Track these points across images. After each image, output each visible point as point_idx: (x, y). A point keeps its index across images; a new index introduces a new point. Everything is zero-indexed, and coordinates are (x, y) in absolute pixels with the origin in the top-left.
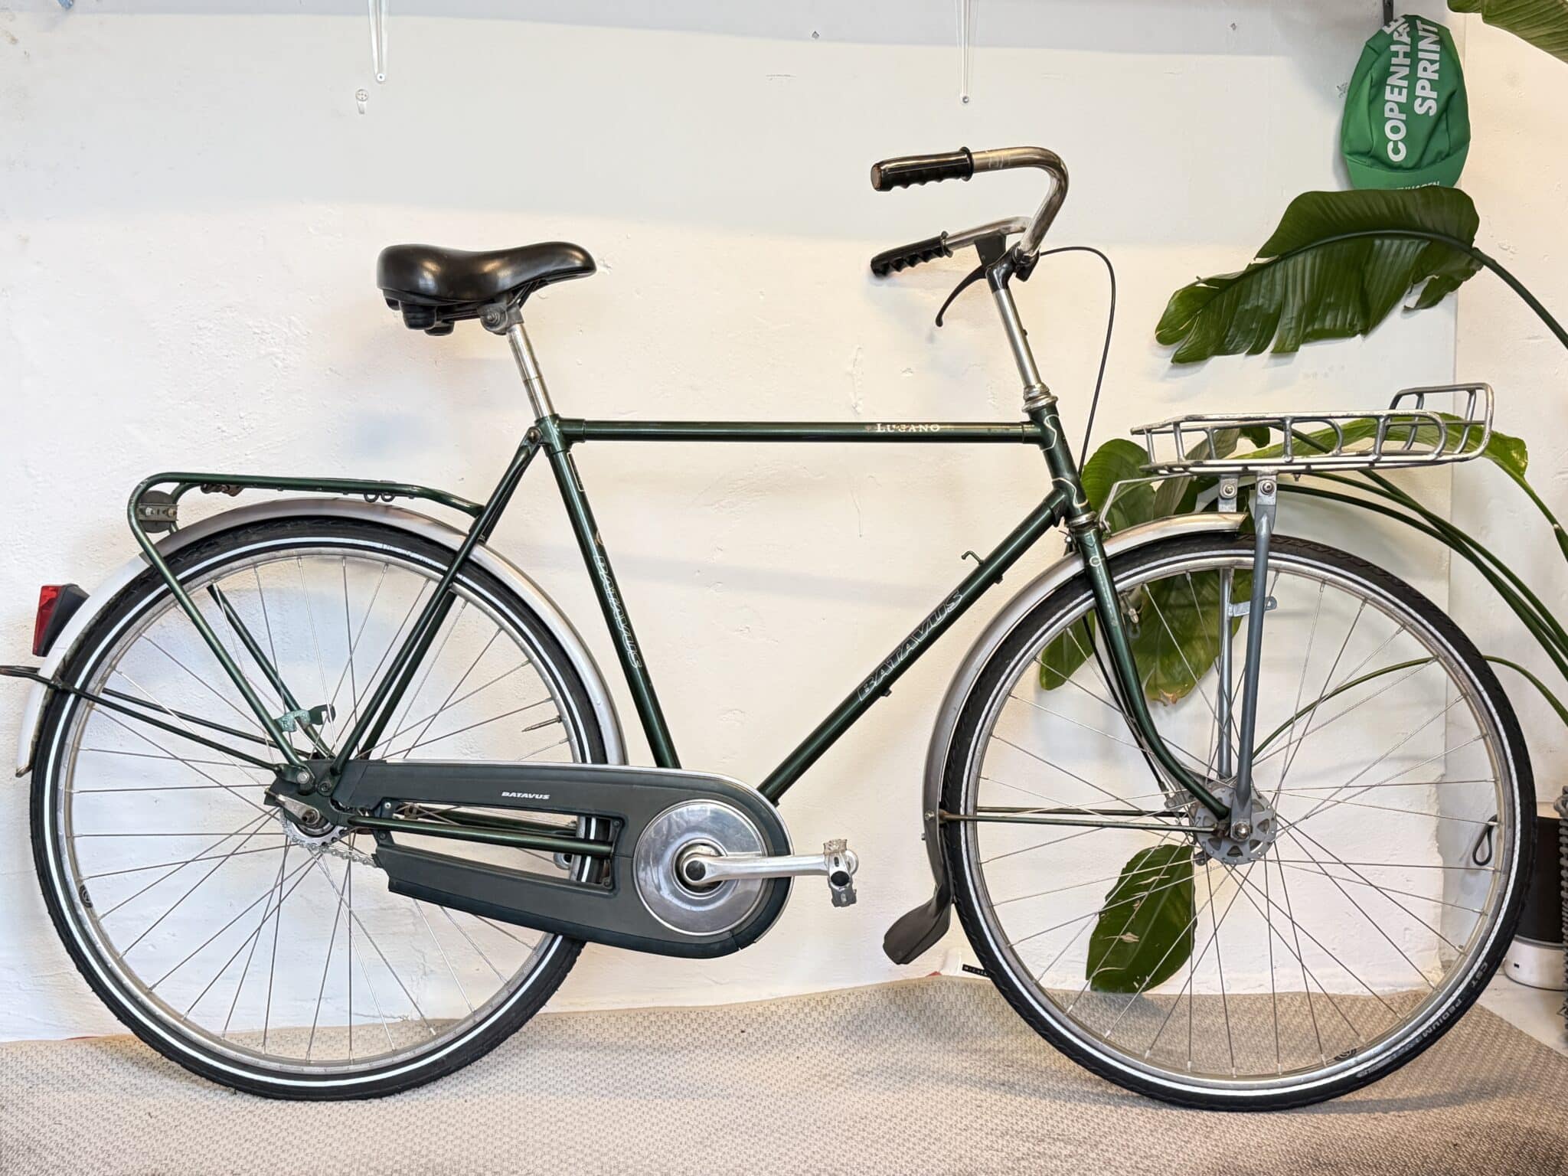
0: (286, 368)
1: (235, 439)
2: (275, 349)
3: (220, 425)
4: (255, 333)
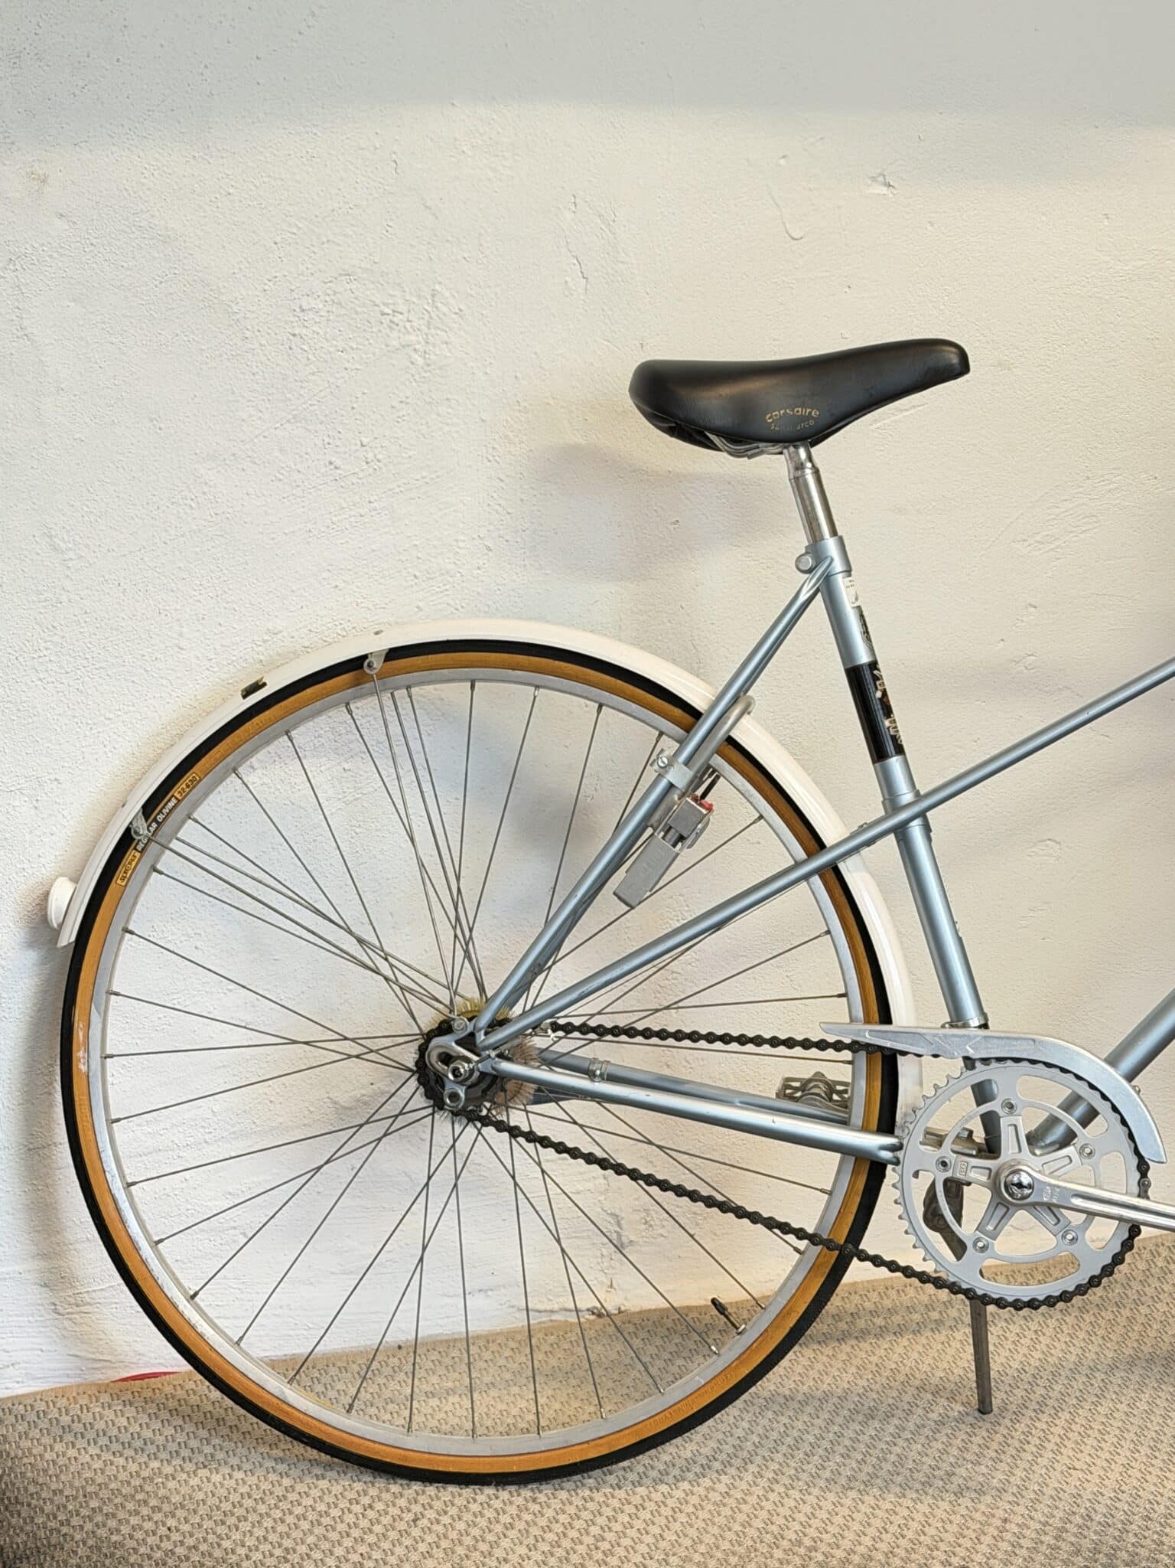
0: (428, 365)
1: (354, 481)
2: (413, 338)
3: (333, 459)
4: (383, 314)
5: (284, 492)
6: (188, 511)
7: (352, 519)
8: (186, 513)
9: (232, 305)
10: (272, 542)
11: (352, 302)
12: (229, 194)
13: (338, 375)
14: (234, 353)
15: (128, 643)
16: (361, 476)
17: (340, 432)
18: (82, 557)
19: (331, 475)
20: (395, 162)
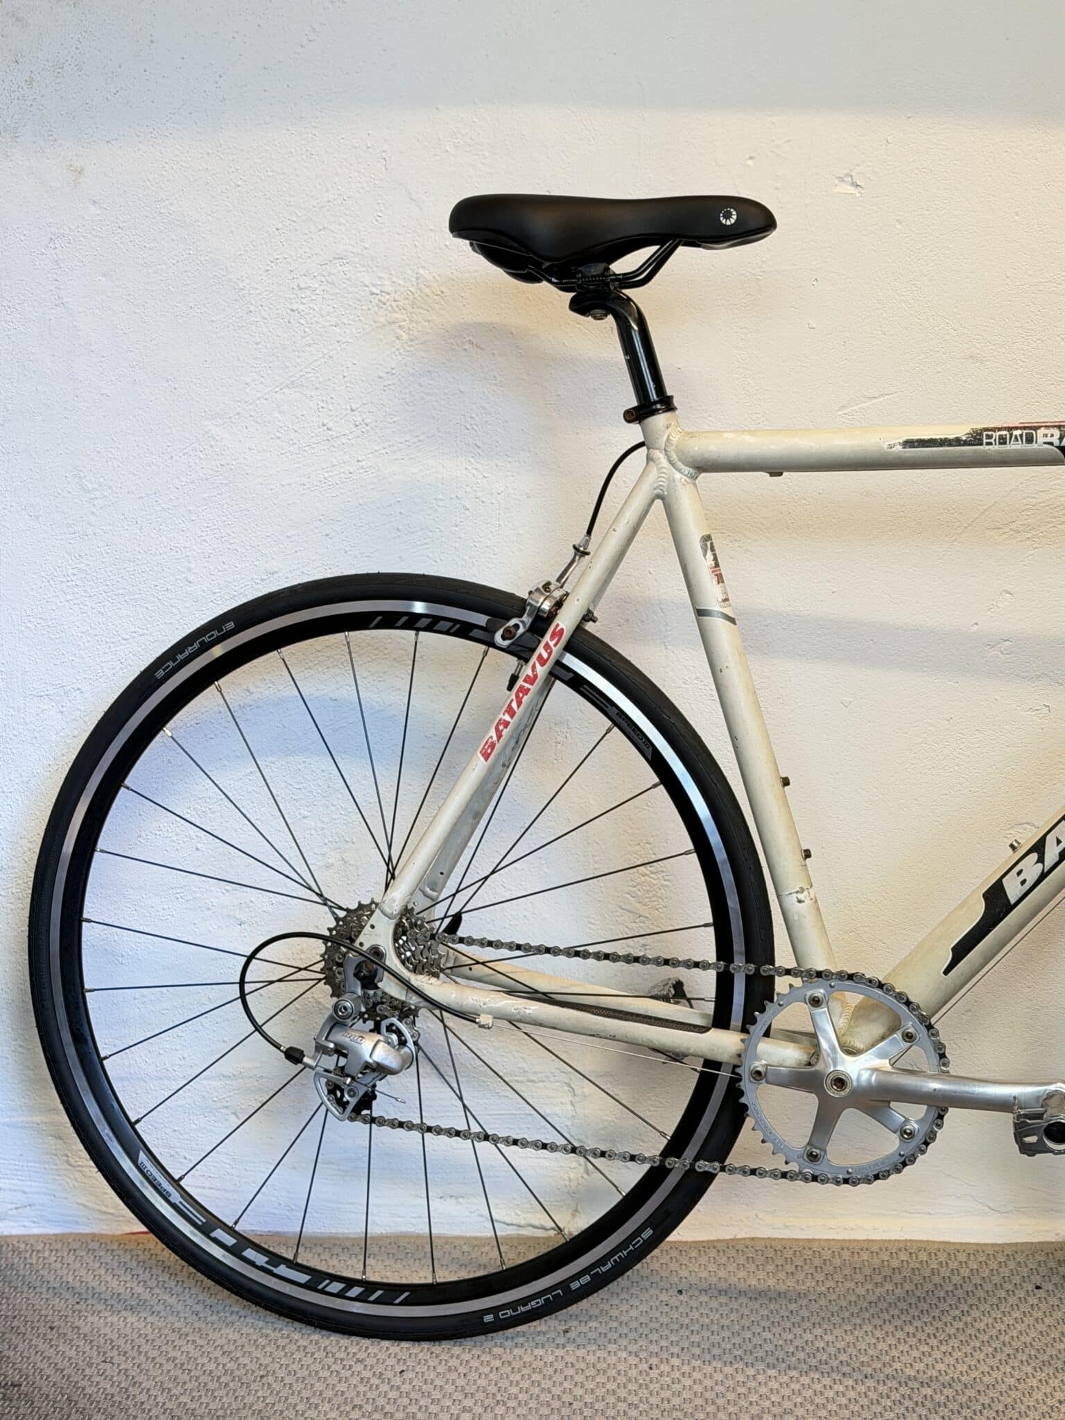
5: (282, 449)
6: (197, 461)
7: (342, 475)
8: (195, 463)
9: (239, 283)
10: (269, 492)
11: (344, 283)
12: (238, 186)
13: (330, 347)
14: (240, 325)
15: (144, 575)
16: (350, 437)
17: (332, 398)
18: (106, 496)
19: (323, 435)
20: (385, 159)
